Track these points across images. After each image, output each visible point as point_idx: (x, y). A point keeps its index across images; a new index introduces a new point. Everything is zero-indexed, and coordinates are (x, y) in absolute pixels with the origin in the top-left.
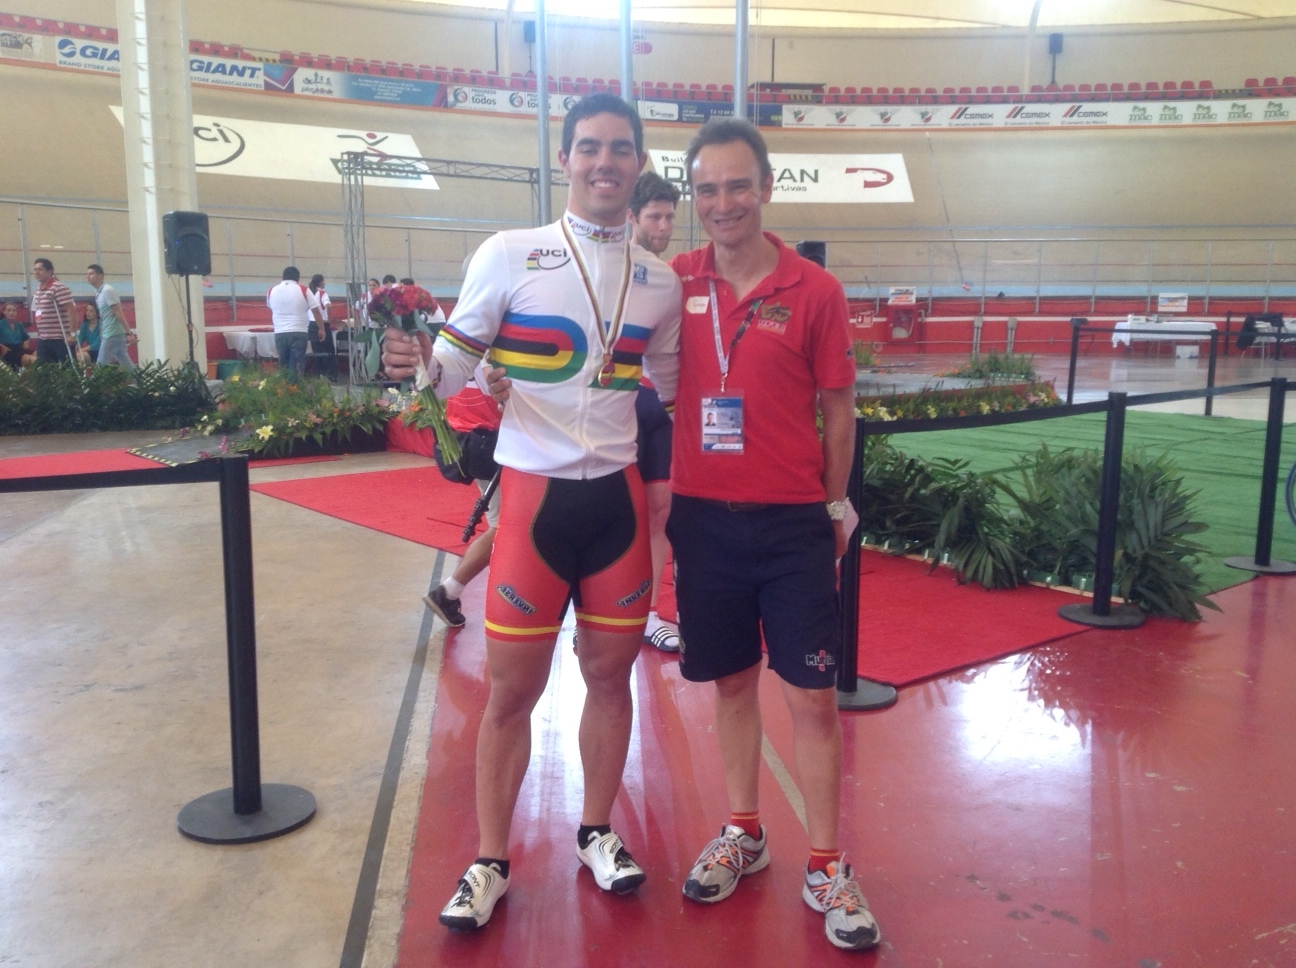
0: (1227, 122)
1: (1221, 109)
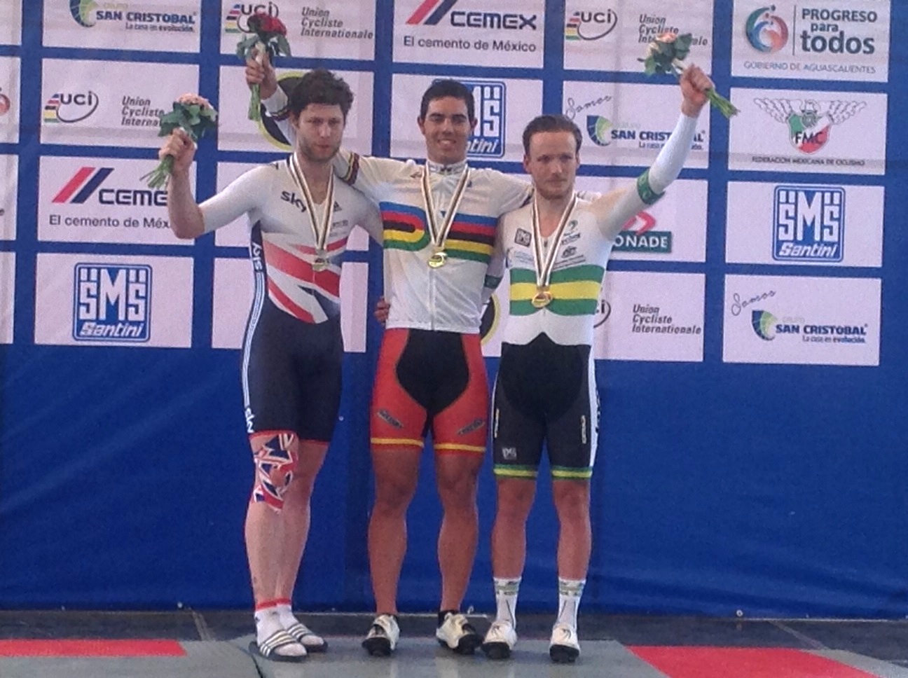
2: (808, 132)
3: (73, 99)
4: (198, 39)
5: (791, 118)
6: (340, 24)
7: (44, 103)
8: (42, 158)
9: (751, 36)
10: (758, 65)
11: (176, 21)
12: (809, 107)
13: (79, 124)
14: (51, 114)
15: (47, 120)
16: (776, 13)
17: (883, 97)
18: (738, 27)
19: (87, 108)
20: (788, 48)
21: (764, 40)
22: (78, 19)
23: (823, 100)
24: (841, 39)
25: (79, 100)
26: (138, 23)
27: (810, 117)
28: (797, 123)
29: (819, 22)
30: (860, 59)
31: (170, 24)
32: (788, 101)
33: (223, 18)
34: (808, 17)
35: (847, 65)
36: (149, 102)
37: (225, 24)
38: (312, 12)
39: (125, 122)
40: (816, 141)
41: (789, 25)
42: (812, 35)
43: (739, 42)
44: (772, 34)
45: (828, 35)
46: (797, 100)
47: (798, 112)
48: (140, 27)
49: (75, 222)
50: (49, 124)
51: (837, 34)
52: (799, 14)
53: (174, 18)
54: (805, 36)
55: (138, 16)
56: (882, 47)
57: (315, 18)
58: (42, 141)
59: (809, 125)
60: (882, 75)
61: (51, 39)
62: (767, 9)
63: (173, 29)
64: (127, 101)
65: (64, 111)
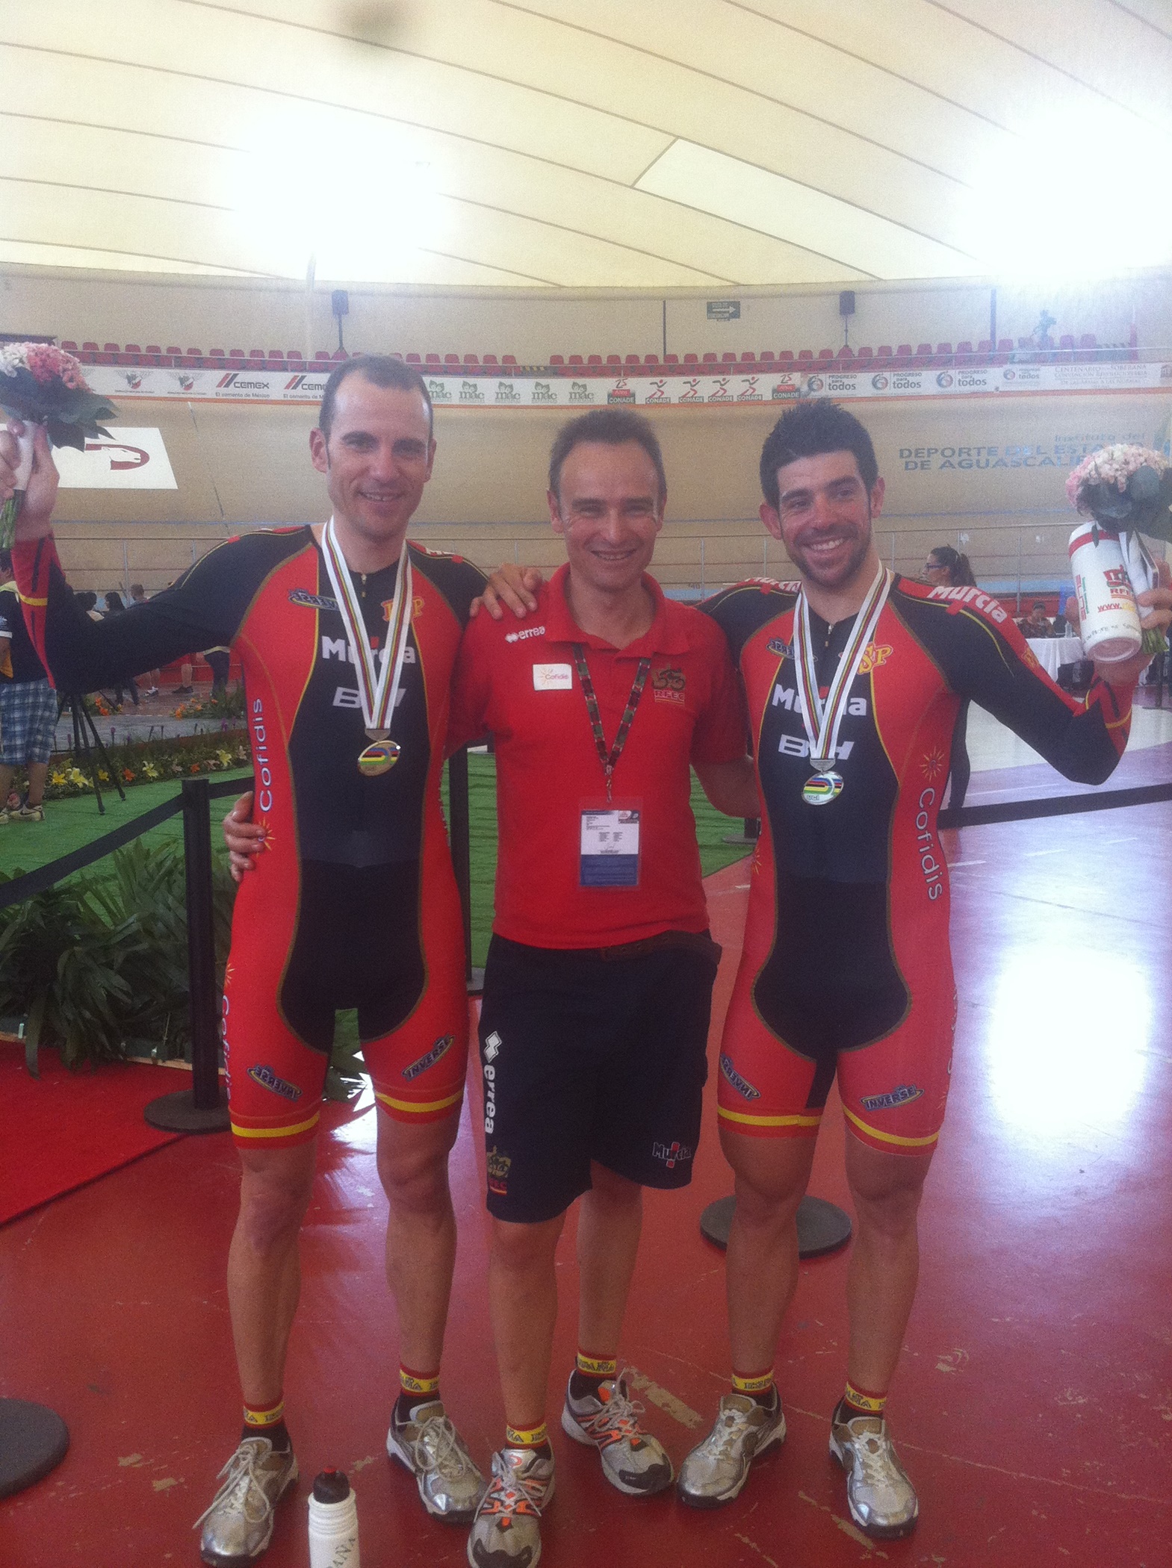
0: (530, 403)
1: (525, 389)
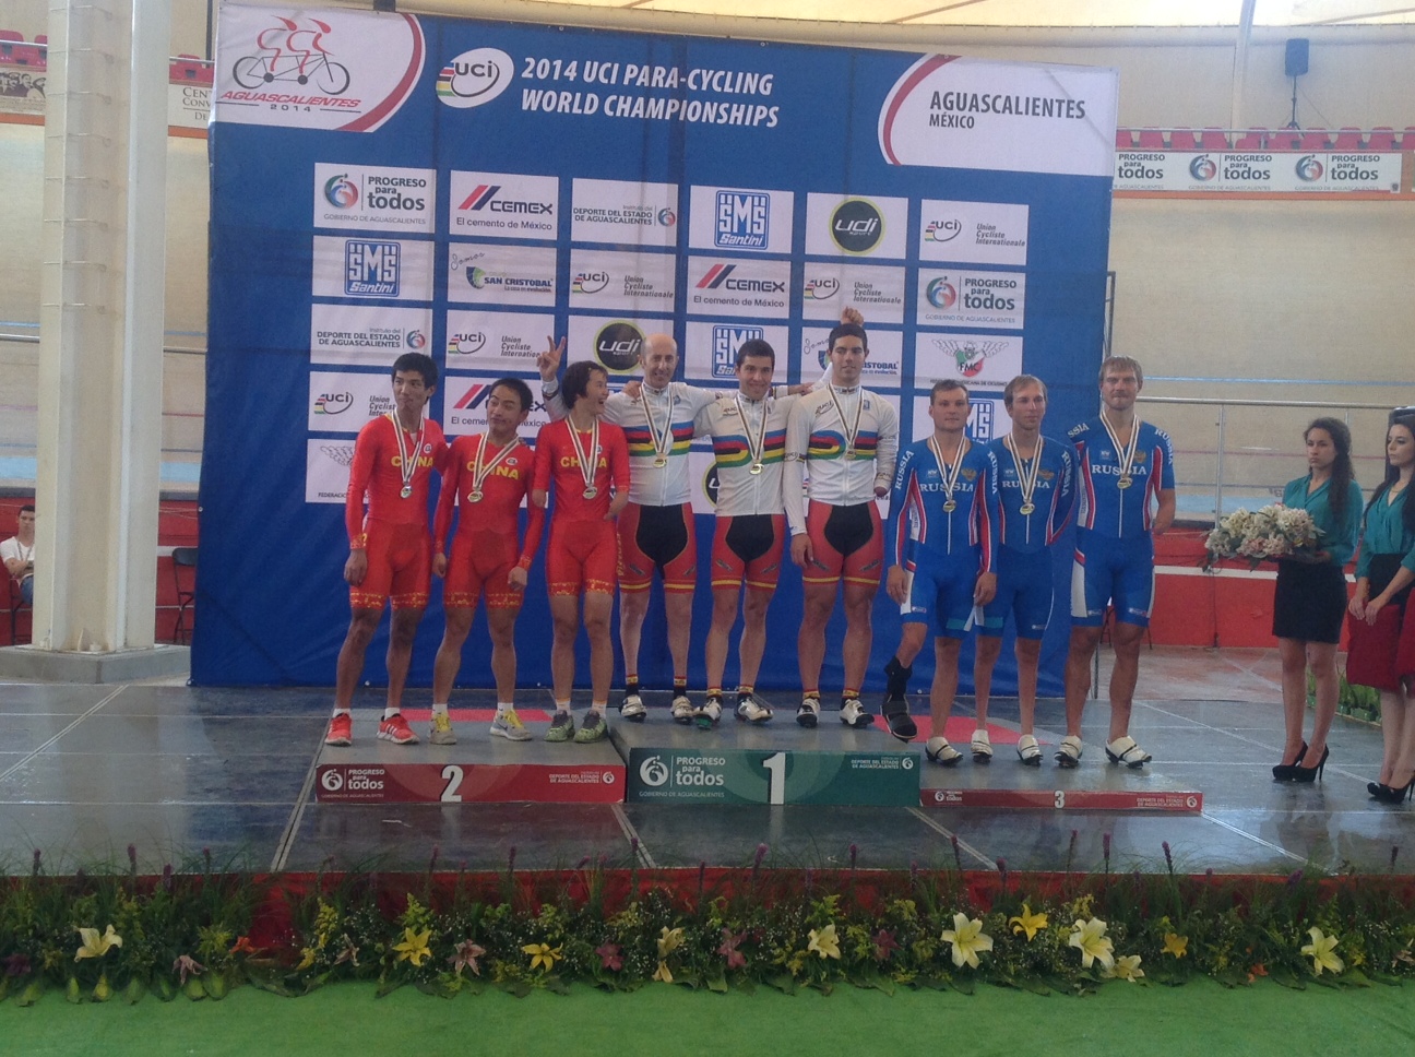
2: (969, 363)
3: (469, 338)
4: (554, 296)
5: (958, 354)
6: (651, 287)
7: (448, 341)
8: (446, 378)
9: (931, 297)
10: (936, 317)
11: (539, 285)
12: (970, 346)
13: (472, 355)
14: (454, 348)
15: (450, 352)
16: (947, 282)
17: (1019, 340)
18: (922, 291)
19: (478, 344)
20: (956, 305)
21: (940, 300)
22: (472, 283)
23: (979, 341)
24: (992, 300)
25: (473, 338)
26: (513, 285)
27: (971, 352)
28: (962, 357)
29: (977, 288)
30: (1005, 314)
31: (535, 287)
32: (955, 342)
33: (571, 282)
34: (969, 284)
35: (996, 317)
36: (520, 340)
37: (572, 287)
38: (631, 280)
39: (503, 353)
40: (975, 369)
41: (957, 290)
42: (973, 297)
43: (922, 301)
44: (945, 296)
45: (983, 297)
46: (962, 341)
47: (963, 349)
48: (514, 289)
49: (469, 422)
50: (452, 355)
51: (989, 296)
52: (963, 282)
53: (537, 283)
54: (967, 297)
55: (513, 281)
56: (1020, 305)
57: (634, 283)
58: (447, 367)
59: (969, 358)
60: (1019, 324)
61: (453, 297)
62: (941, 279)
63: (536, 290)
64: (505, 339)
65: (463, 346)
